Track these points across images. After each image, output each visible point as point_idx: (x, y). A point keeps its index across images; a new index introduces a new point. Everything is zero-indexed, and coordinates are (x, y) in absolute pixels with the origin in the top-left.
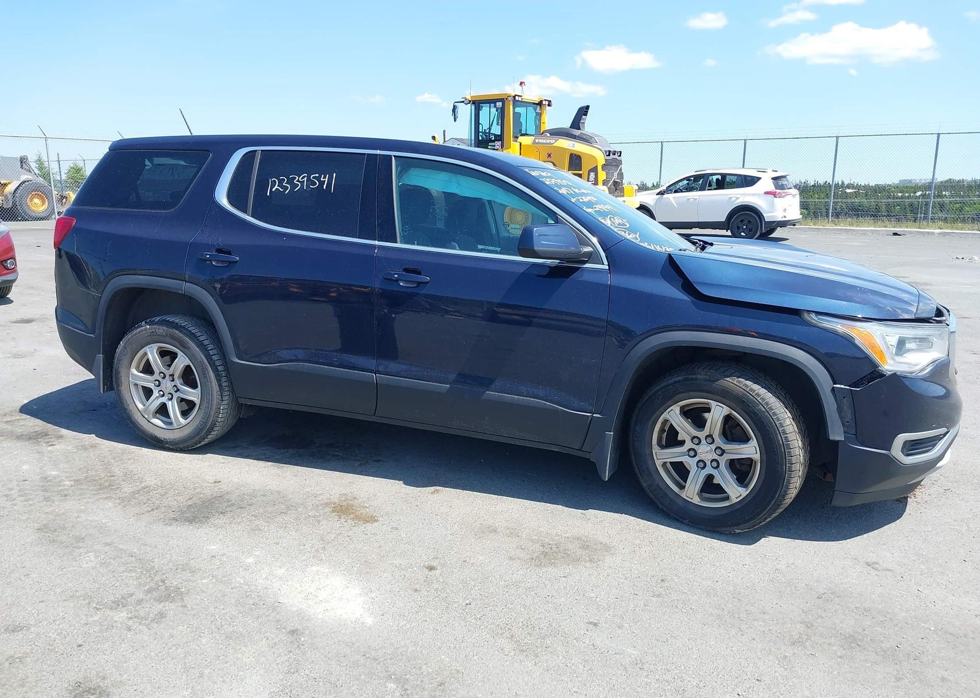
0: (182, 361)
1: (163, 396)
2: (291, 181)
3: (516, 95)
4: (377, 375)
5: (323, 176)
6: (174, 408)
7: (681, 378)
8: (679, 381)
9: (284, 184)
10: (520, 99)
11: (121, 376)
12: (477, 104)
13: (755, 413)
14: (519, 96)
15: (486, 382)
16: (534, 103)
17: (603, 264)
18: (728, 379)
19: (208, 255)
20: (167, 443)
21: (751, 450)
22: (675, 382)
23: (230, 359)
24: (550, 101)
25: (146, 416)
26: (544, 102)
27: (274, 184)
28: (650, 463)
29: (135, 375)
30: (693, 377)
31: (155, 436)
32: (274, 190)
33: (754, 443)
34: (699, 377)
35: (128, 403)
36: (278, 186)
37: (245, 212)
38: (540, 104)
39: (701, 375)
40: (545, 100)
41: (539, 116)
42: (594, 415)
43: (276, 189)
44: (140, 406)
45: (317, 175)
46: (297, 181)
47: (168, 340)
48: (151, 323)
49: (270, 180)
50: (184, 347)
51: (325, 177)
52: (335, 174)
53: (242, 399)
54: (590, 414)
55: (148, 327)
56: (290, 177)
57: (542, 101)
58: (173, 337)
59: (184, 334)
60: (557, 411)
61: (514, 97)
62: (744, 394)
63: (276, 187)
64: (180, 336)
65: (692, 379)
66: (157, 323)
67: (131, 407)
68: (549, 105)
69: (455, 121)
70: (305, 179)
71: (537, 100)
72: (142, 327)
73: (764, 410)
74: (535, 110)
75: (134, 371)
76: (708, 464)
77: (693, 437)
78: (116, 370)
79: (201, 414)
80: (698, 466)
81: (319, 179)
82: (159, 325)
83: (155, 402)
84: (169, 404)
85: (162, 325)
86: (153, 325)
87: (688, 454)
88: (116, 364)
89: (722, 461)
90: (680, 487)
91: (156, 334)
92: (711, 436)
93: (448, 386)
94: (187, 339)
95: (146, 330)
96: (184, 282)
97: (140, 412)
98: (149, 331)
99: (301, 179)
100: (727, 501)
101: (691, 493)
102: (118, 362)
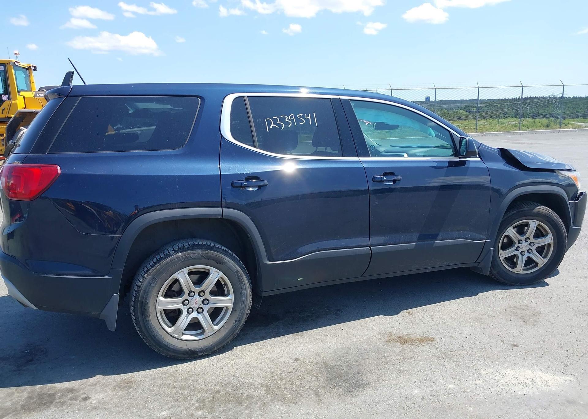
0: (215, 275)
1: (192, 312)
2: (283, 120)
3: (16, 61)
4: (371, 247)
5: (306, 115)
6: (204, 319)
7: (515, 212)
8: (514, 214)
9: (278, 122)
10: (18, 65)
11: (149, 307)
13: (553, 221)
14: (17, 62)
15: (435, 237)
16: (24, 68)
18: (538, 207)
19: (245, 182)
20: (202, 352)
21: (549, 239)
22: (513, 214)
24: (35, 67)
25: (176, 336)
26: (32, 68)
27: (270, 124)
29: (162, 302)
30: (522, 210)
31: (189, 350)
32: (271, 127)
33: (550, 235)
34: (525, 209)
35: (157, 329)
36: (273, 124)
37: (254, 146)
38: (29, 68)
39: (526, 208)
40: (33, 66)
41: (28, 78)
42: (486, 241)
43: (273, 126)
44: (169, 330)
45: (302, 115)
46: (288, 119)
47: (204, 260)
48: (182, 250)
49: (265, 120)
50: (219, 264)
51: (308, 116)
52: (314, 114)
54: (484, 241)
55: (180, 254)
56: (281, 117)
57: (30, 67)
58: (209, 258)
59: (218, 252)
60: (470, 243)
61: (14, 63)
62: (547, 213)
63: (272, 125)
64: (216, 254)
66: (188, 249)
67: (161, 332)
68: (35, 70)
70: (294, 117)
71: (26, 65)
72: (172, 255)
73: (556, 218)
74: (25, 73)
75: (161, 299)
76: (526, 252)
77: (519, 241)
78: (142, 303)
79: (236, 316)
80: (521, 254)
81: (303, 117)
82: (192, 249)
83: (184, 320)
84: (200, 317)
85: (196, 249)
86: (185, 251)
87: (517, 250)
88: (143, 297)
89: (534, 248)
90: (513, 268)
91: (190, 258)
92: (528, 238)
93: (415, 244)
94: (222, 255)
95: (178, 257)
96: (221, 208)
97: (170, 335)
98: (183, 258)
99: (290, 118)
100: (537, 267)
101: (519, 269)
102: (145, 294)
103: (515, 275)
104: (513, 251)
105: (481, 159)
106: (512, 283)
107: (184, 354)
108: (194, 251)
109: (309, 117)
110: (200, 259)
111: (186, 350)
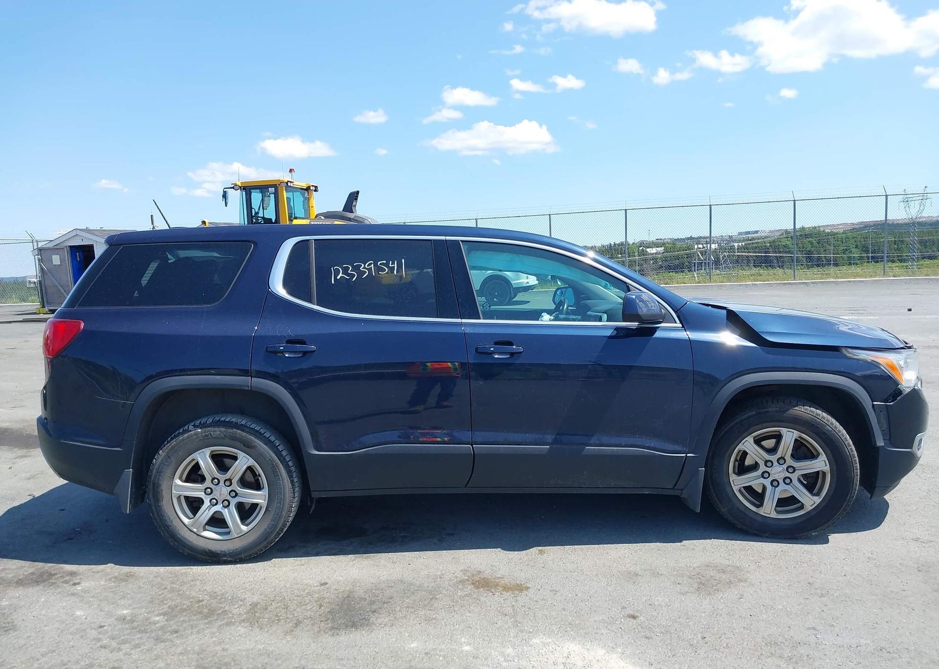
0: (243, 461)
1: (216, 504)
2: (356, 268)
3: (288, 181)
4: (474, 446)
5: (391, 262)
6: (231, 516)
7: (754, 413)
8: (752, 416)
9: (349, 272)
10: (292, 185)
11: (162, 490)
12: (247, 189)
13: (825, 434)
14: (290, 182)
16: (301, 189)
17: (676, 323)
18: (796, 408)
19: (282, 346)
20: (225, 555)
21: (821, 464)
22: (749, 417)
23: (307, 451)
24: (316, 187)
25: (195, 530)
26: (311, 188)
27: (337, 272)
28: (728, 490)
29: (181, 486)
30: (766, 410)
31: (209, 550)
32: (338, 278)
33: (823, 457)
34: (770, 409)
35: (171, 518)
36: (342, 274)
37: (310, 301)
38: (308, 189)
39: (772, 408)
40: (312, 186)
41: (307, 200)
42: (688, 455)
43: (341, 277)
44: (186, 521)
45: (385, 262)
46: (364, 268)
47: (227, 441)
48: (202, 426)
49: (332, 269)
50: (248, 448)
52: (403, 260)
53: (317, 492)
54: (684, 455)
55: (200, 430)
56: (355, 264)
57: (309, 187)
58: (233, 438)
59: (247, 432)
60: (655, 456)
61: (287, 183)
62: (813, 419)
63: (341, 275)
64: (244, 435)
65: (765, 412)
66: (210, 425)
67: (176, 523)
68: (316, 191)
69: (226, 206)
70: (372, 265)
71: (304, 185)
72: (191, 431)
73: (831, 429)
74: (303, 195)
75: (178, 482)
76: (781, 481)
77: (766, 462)
78: (154, 484)
79: (270, 516)
80: (772, 485)
81: (387, 265)
82: (214, 426)
83: (206, 512)
84: (226, 512)
85: (218, 426)
86: (205, 427)
87: (763, 476)
88: (155, 477)
89: (794, 477)
90: (758, 506)
91: (210, 437)
92: (782, 458)
93: (548, 447)
94: (252, 437)
95: (196, 434)
96: (250, 377)
97: (187, 527)
98: (202, 435)
99: (368, 266)
100: (802, 510)
101: (769, 510)
102: (158, 474)
103: (760, 519)
104: (756, 478)
105: (683, 326)
106: (757, 532)
107: (201, 554)
108: (216, 429)
109: (394, 264)
110: (223, 438)
111: (205, 549)
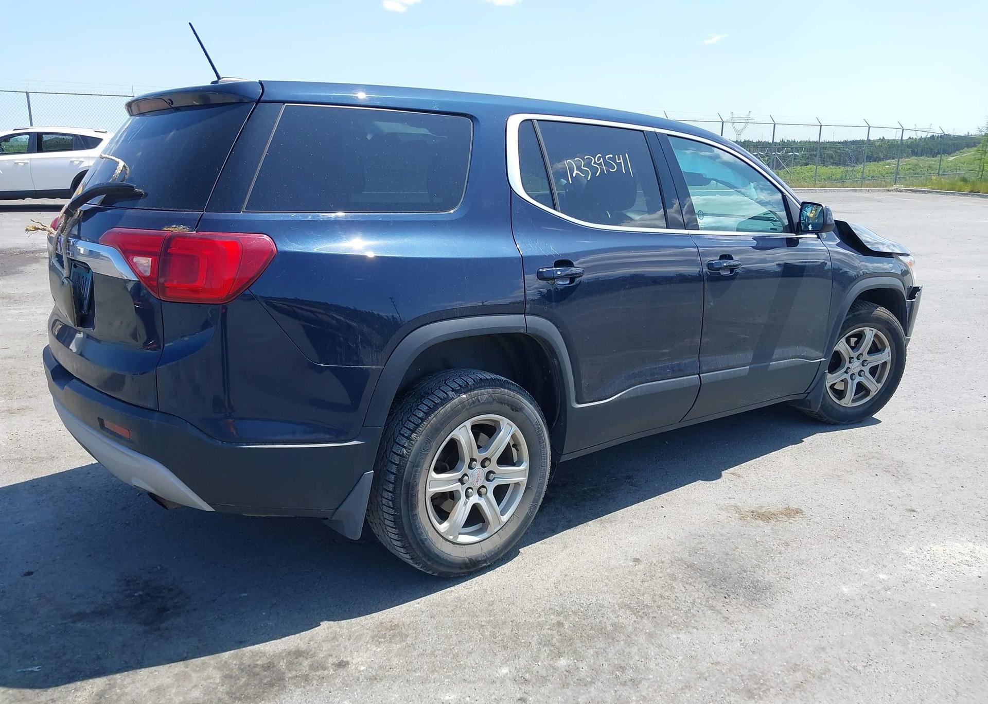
0: (507, 431)
1: (472, 494)
2: (587, 163)
4: (701, 375)
5: (616, 157)
6: (489, 506)
9: (582, 167)
18: (876, 309)
20: (485, 561)
21: (886, 356)
23: (571, 405)
25: (451, 537)
27: (571, 168)
29: (436, 480)
32: (574, 175)
33: (888, 350)
36: (576, 170)
37: (555, 208)
39: (863, 311)
42: (821, 360)
43: (576, 173)
44: (440, 526)
45: (611, 156)
46: (595, 163)
47: (496, 406)
48: (466, 389)
49: (565, 163)
50: (512, 410)
52: (627, 155)
55: (464, 396)
56: (585, 157)
58: (502, 401)
63: (575, 172)
64: (511, 395)
66: (473, 388)
70: (602, 160)
72: (452, 399)
75: (433, 475)
76: (857, 375)
77: (851, 358)
78: (408, 485)
80: (852, 379)
81: (613, 159)
82: (480, 387)
83: (461, 511)
84: (482, 502)
85: (484, 387)
86: (471, 390)
87: (846, 372)
88: (410, 473)
89: (866, 370)
90: (840, 399)
91: (478, 403)
92: (861, 354)
93: (748, 367)
94: (519, 396)
95: (462, 402)
96: (523, 315)
97: (443, 537)
98: (468, 403)
99: (598, 161)
100: (869, 397)
101: (847, 402)
102: (415, 469)
103: (842, 410)
104: (842, 374)
105: (818, 237)
106: (838, 422)
107: (461, 568)
108: (483, 390)
109: (620, 160)
110: (491, 403)
111: (464, 560)
